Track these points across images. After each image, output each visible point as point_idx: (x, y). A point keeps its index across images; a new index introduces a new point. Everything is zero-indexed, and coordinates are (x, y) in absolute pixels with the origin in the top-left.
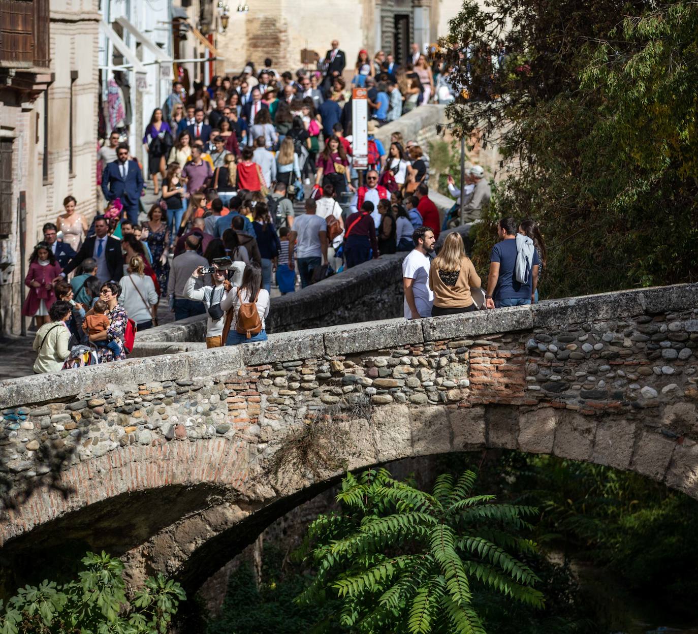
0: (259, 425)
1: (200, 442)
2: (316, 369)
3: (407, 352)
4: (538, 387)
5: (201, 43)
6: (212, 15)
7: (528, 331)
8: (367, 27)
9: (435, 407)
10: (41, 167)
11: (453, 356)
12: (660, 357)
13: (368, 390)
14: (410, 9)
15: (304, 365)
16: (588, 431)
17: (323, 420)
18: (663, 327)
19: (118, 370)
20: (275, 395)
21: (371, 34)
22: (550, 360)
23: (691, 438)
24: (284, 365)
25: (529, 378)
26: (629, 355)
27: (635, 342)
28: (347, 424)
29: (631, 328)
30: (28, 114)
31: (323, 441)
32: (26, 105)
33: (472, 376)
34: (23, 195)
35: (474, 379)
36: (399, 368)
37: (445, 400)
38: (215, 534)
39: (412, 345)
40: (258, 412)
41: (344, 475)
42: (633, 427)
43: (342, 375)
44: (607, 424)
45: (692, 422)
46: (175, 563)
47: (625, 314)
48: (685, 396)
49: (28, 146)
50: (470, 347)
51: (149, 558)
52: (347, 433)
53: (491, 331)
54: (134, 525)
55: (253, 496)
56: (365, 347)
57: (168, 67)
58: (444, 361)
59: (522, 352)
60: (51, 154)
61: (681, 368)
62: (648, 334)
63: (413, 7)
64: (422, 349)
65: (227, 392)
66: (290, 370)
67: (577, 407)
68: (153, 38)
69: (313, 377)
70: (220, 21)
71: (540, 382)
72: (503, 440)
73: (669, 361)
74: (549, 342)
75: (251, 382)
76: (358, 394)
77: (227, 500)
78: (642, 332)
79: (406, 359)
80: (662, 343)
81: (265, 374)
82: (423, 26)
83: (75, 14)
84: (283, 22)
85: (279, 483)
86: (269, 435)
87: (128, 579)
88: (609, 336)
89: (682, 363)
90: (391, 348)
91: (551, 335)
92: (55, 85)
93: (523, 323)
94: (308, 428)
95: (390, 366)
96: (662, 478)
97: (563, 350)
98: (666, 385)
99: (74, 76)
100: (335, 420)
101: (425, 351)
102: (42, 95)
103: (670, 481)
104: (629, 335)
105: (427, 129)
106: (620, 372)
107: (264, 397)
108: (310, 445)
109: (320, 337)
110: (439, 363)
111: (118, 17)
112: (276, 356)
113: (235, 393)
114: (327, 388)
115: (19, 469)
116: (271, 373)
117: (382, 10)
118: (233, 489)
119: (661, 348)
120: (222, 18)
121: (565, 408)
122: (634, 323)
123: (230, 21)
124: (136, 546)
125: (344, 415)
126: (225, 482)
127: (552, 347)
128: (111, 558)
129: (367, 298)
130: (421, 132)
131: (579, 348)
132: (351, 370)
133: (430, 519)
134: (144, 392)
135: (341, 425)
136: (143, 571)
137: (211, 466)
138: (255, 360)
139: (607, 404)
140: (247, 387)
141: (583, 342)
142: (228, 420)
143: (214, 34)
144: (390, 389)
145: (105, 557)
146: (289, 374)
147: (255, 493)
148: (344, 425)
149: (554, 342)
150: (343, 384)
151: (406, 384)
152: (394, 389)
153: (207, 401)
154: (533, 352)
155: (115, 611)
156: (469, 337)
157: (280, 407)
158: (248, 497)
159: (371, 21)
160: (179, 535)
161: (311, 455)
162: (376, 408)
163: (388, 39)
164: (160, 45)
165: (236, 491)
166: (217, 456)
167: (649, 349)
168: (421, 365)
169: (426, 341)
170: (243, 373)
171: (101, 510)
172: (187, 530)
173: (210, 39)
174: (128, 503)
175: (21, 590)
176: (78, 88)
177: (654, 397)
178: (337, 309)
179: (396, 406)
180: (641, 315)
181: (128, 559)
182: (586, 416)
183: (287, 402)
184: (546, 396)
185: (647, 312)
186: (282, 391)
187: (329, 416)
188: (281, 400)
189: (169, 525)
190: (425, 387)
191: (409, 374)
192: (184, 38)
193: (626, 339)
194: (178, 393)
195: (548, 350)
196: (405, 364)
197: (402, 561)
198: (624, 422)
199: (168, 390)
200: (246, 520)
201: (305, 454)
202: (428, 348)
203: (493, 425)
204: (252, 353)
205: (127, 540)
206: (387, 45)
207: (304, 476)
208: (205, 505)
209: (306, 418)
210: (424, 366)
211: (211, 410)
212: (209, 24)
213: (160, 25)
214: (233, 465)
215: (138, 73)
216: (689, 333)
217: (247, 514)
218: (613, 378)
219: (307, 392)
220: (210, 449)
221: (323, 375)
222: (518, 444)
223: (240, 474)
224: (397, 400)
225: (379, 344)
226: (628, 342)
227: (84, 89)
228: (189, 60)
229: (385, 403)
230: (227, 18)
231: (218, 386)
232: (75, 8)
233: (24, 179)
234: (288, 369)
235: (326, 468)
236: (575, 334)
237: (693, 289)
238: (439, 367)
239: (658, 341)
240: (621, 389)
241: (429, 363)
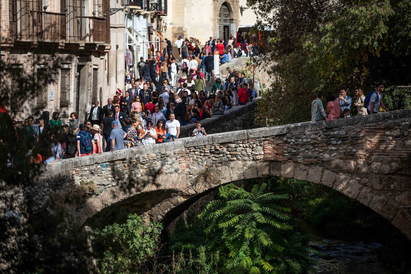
0: (190, 168)
1: (169, 174)
2: (210, 149)
3: (242, 142)
4: (288, 155)
5: (157, 35)
6: (161, 26)
7: (284, 135)
8: (214, 30)
9: (252, 162)
10: (107, 79)
11: (258, 144)
12: (331, 144)
13: (228, 156)
14: (229, 24)
15: (205, 147)
16: (306, 170)
17: (212, 166)
18: (332, 133)
19: (140, 149)
20: (195, 158)
21: (216, 33)
22: (292, 145)
23: (342, 172)
24: (198, 147)
25: (285, 151)
26: (319, 143)
27: (322, 138)
28: (221, 168)
29: (320, 134)
30: (103, 60)
31: (212, 174)
32: (102, 57)
33: (265, 151)
34: (101, 89)
35: (265, 152)
36: (239, 148)
37: (255, 159)
38: (174, 207)
39: (243, 140)
40: (189, 164)
41: (220, 186)
42: (321, 168)
43: (219, 151)
44: (312, 168)
45: (342, 166)
46: (160, 217)
47: (318, 129)
48: (340, 157)
49: (102, 72)
50: (264, 141)
51: (151, 215)
52: (220, 171)
53: (271, 135)
54: (146, 204)
55: (187, 193)
56: (227, 141)
57: (148, 44)
58: (255, 146)
59: (282, 142)
60: (110, 74)
61: (338, 148)
62: (326, 135)
63: (230, 23)
64: (247, 141)
65: (178, 157)
66: (200, 149)
67: (301, 162)
68: (142, 33)
69: (208, 151)
70: (164, 28)
71: (288, 153)
72: (276, 173)
73: (334, 145)
74: (292, 139)
75: (187, 153)
76: (224, 157)
77: (178, 195)
78: (324, 135)
79: (241, 145)
80: (331, 139)
81: (192, 150)
82: (234, 30)
83: (118, 25)
84: (185, 28)
85: (197, 189)
86: (193, 172)
87: (144, 223)
88: (313, 136)
89: (339, 146)
90: (236, 141)
91: (292, 136)
92: (111, 50)
93: (282, 132)
94: (207, 169)
95: (236, 147)
96: (331, 186)
97: (297, 141)
98: (333, 153)
99: (117, 47)
100: (216, 167)
101: (248, 142)
102: (107, 53)
103: (334, 187)
104: (320, 136)
105: (237, 65)
106: (317, 149)
107: (191, 158)
108: (208, 175)
109: (211, 137)
110: (253, 146)
111: (130, 26)
112: (195, 144)
113: (181, 157)
114: (213, 155)
115: (106, 184)
116: (194, 150)
117: (219, 24)
118: (181, 191)
119: (331, 140)
120: (164, 27)
121: (297, 162)
122: (322, 132)
123: (167, 28)
124: (146, 211)
125: (220, 165)
126: (178, 188)
127: (293, 140)
128: (138, 215)
129: (222, 124)
130: (235, 67)
131: (302, 141)
132: (222, 149)
133: (251, 201)
134: (149, 157)
135: (219, 168)
136: (149, 220)
137: (173, 183)
138: (188, 146)
139: (312, 160)
140: (185, 155)
141: (304, 139)
142: (179, 167)
143: (162, 32)
144: (236, 155)
145: (136, 215)
146: (200, 150)
147: (188, 192)
148: (220, 168)
149: (294, 138)
150: (219, 154)
151: (241, 154)
152: (237, 156)
153: (171, 160)
154: (286, 142)
155: (140, 234)
156: (263, 137)
157: (197, 162)
158: (186, 194)
159: (216, 28)
160: (162, 207)
161: (208, 179)
162: (231, 162)
163: (222, 34)
164: (144, 36)
165: (182, 192)
166: (175, 179)
167: (327, 141)
168: (246, 147)
169: (248, 138)
170: (184, 150)
171: (135, 199)
172: (164, 205)
173: (160, 34)
174: (144, 196)
175: (106, 227)
176: (118, 51)
177: (329, 158)
178: (212, 128)
179: (238, 161)
180: (324, 129)
181: (144, 216)
182: (305, 165)
183: (199, 160)
184: (291, 158)
185: (326, 128)
186: (198, 157)
187: (214, 165)
188: (197, 160)
189: (158, 204)
190: (248, 155)
191: (242, 150)
192: (152, 34)
193: (319, 137)
194: (161, 157)
195: (291, 142)
196: (241, 147)
197: (241, 216)
198: (318, 167)
199: (158, 156)
200: (185, 202)
201: (206, 178)
202: (249, 141)
203: (272, 168)
204: (187, 143)
205: (143, 209)
206: (221, 36)
207: (205, 186)
208: (171, 197)
209: (206, 166)
210: (248, 147)
211: (173, 163)
212: (160, 29)
213: (144, 29)
214: (181, 183)
215: (138, 46)
216: (341, 135)
217: (186, 200)
218: (314, 151)
219: (206, 157)
220: (173, 177)
221: (212, 151)
222: (281, 175)
223: (183, 186)
224: (238, 159)
225: (232, 140)
226: (319, 139)
227: (121, 51)
228: (153, 41)
229: (234, 160)
230: (166, 27)
231: (175, 155)
232: (117, 23)
233: (101, 83)
234: (199, 149)
235: (213, 183)
236: (301, 136)
237: (342, 120)
238: (253, 148)
239: (330, 138)
240: (317, 155)
241: (249, 146)
